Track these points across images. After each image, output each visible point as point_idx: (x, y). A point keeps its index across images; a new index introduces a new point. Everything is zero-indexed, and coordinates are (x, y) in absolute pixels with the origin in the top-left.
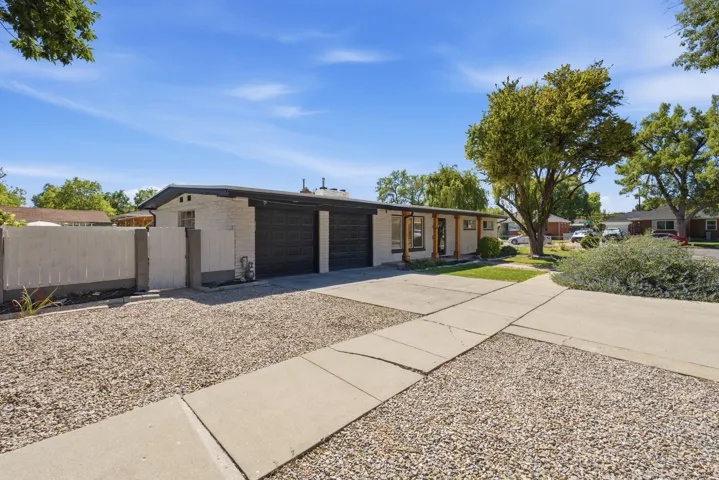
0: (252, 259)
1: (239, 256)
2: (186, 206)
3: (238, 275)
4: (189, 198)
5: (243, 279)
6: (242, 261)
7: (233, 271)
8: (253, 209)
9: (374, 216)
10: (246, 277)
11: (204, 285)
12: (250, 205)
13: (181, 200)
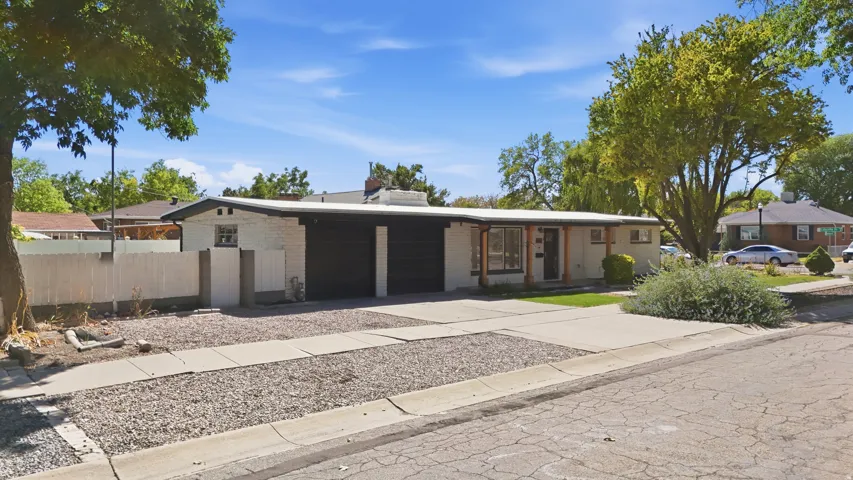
0: (302, 279)
1: (290, 276)
2: (225, 220)
3: (288, 295)
4: (230, 212)
5: (294, 299)
6: (292, 281)
7: (283, 292)
8: (303, 227)
9: (447, 230)
10: (297, 298)
11: (257, 303)
12: (300, 223)
13: (220, 212)
